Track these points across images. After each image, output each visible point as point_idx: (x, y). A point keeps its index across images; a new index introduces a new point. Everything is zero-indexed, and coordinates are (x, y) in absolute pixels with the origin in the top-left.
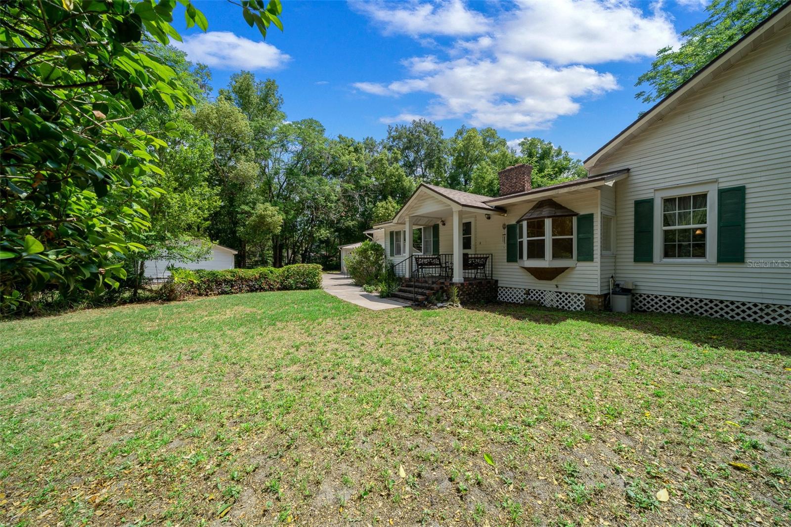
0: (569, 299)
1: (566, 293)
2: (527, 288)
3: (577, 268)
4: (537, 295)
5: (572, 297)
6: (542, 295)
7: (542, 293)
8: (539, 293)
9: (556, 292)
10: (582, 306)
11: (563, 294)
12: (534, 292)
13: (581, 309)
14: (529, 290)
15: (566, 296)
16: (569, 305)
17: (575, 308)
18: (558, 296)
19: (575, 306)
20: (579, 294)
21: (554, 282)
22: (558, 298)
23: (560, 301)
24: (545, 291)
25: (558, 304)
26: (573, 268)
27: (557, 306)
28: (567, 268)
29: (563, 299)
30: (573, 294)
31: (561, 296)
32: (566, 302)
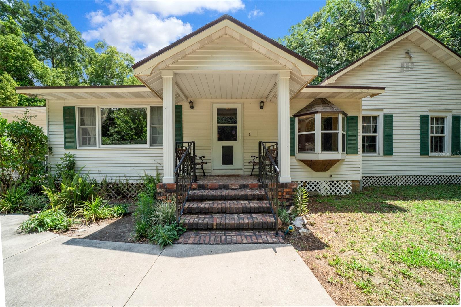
0: (340, 186)
1: (337, 182)
2: (304, 180)
3: (346, 160)
4: (313, 186)
5: (342, 184)
6: (318, 186)
7: (318, 183)
8: (315, 183)
9: (329, 181)
10: (350, 191)
11: (335, 182)
12: (311, 184)
13: (350, 193)
14: (306, 182)
15: (337, 184)
16: (340, 191)
17: (345, 193)
18: (331, 184)
19: (345, 191)
20: (347, 181)
21: (328, 173)
22: (331, 186)
23: (333, 189)
24: (320, 181)
25: (331, 191)
26: (343, 160)
27: (331, 193)
28: (338, 160)
29: (335, 186)
30: (342, 181)
31: (333, 184)
32: (338, 189)
